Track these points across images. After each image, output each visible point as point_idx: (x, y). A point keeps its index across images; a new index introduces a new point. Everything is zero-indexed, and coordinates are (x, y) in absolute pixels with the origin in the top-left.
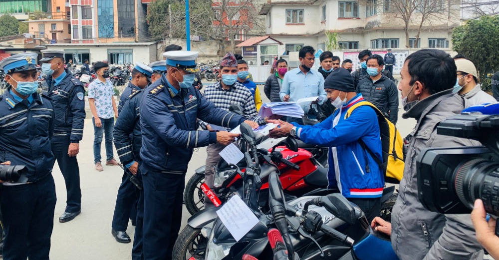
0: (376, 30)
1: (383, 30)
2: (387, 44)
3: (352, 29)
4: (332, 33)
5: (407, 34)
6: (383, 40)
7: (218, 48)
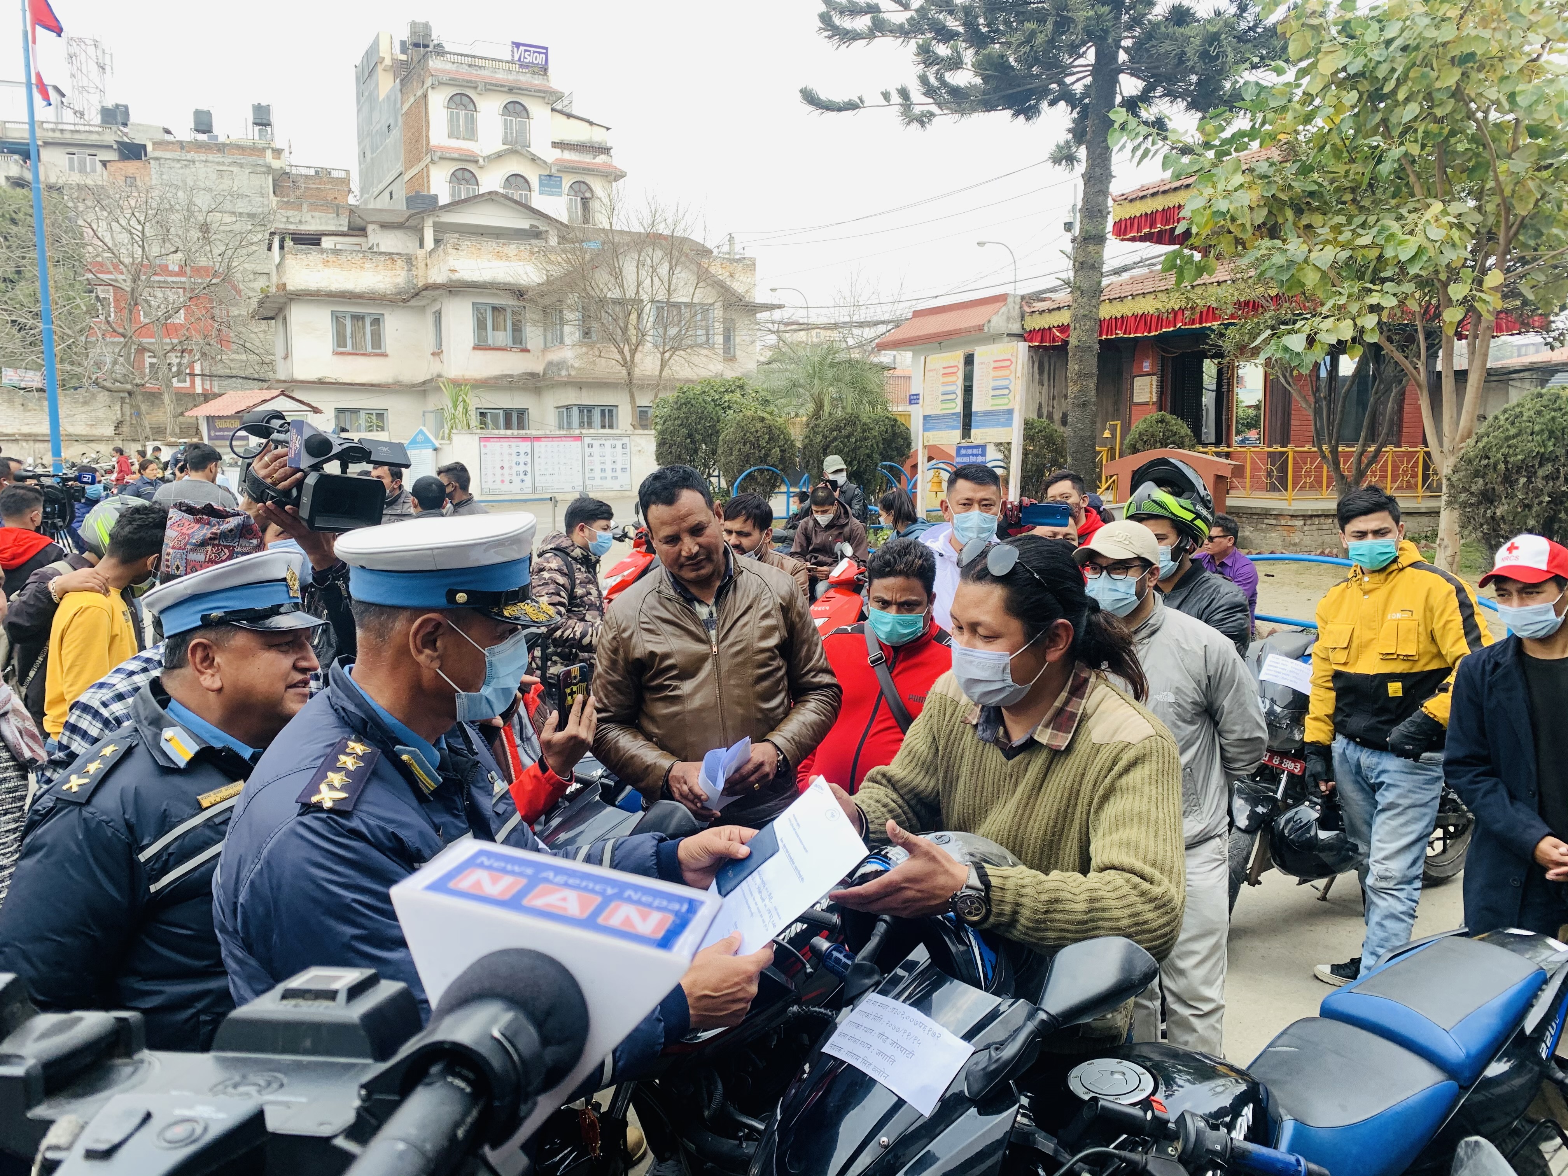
0: (565, 384)
1: (580, 385)
2: (590, 417)
3: (511, 376)
4: (457, 384)
5: (632, 397)
6: (582, 408)
7: (116, 413)
